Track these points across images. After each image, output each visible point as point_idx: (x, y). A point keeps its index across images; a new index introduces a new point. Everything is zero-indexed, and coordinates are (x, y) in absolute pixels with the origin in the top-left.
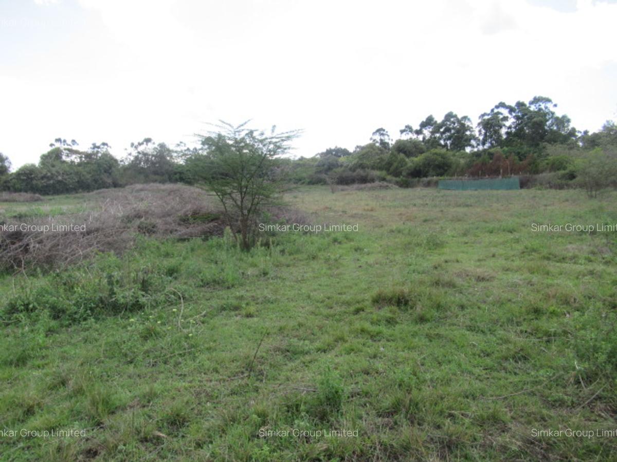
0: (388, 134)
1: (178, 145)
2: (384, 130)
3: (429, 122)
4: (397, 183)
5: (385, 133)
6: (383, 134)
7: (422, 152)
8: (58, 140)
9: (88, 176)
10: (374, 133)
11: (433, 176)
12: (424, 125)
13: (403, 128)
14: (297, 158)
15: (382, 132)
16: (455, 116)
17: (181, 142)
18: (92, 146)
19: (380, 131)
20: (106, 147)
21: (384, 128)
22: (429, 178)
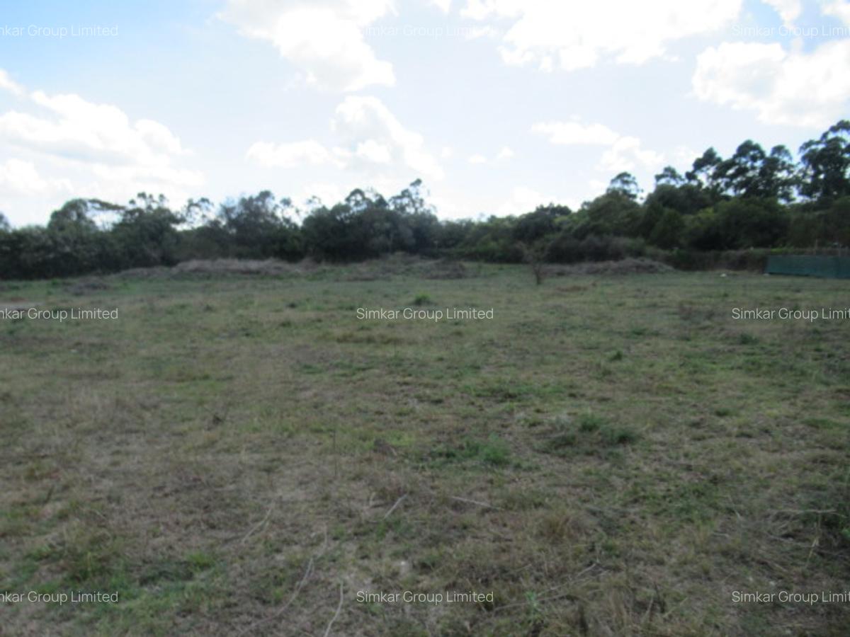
0: (636, 181)
1: (310, 201)
2: (629, 176)
3: (709, 158)
4: (668, 260)
5: (630, 179)
6: (626, 182)
7: (704, 205)
8: (142, 195)
9: (118, 247)
10: (613, 181)
11: (749, 247)
12: (699, 165)
13: (660, 172)
14: (484, 220)
15: (626, 179)
16: (756, 148)
17: (314, 197)
18: (187, 204)
19: (623, 177)
20: (206, 204)
21: (629, 172)
22: (741, 252)
